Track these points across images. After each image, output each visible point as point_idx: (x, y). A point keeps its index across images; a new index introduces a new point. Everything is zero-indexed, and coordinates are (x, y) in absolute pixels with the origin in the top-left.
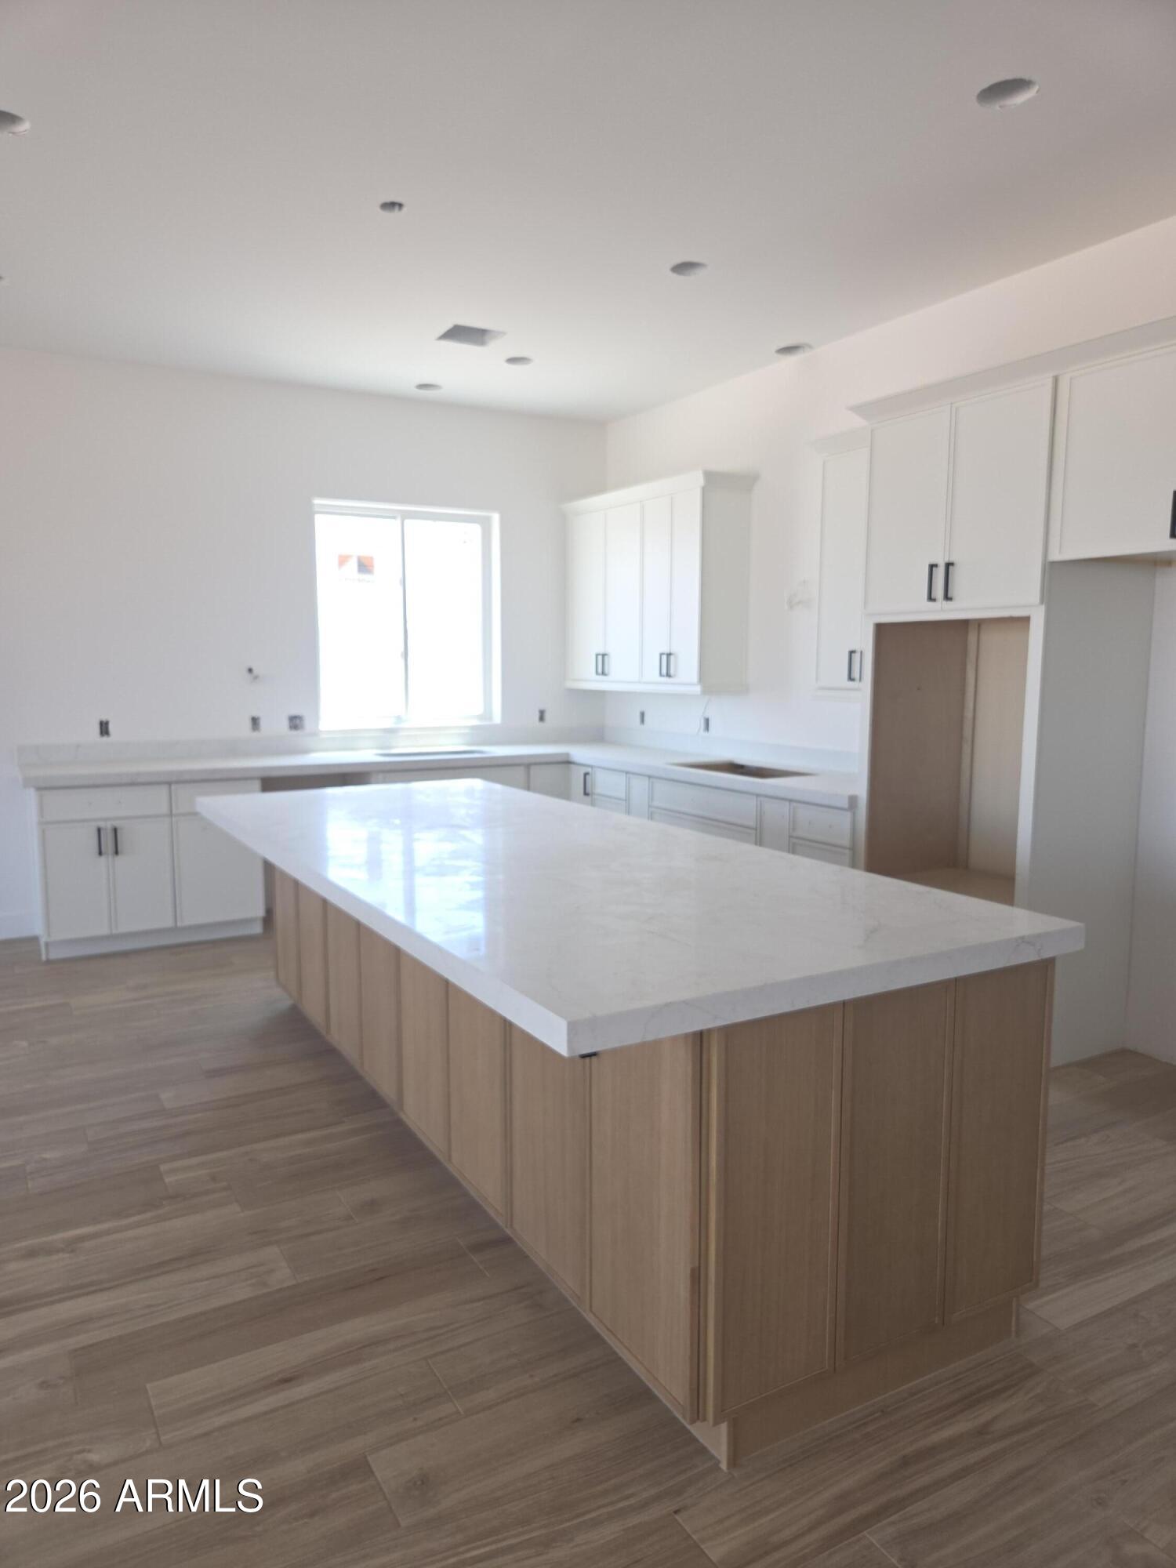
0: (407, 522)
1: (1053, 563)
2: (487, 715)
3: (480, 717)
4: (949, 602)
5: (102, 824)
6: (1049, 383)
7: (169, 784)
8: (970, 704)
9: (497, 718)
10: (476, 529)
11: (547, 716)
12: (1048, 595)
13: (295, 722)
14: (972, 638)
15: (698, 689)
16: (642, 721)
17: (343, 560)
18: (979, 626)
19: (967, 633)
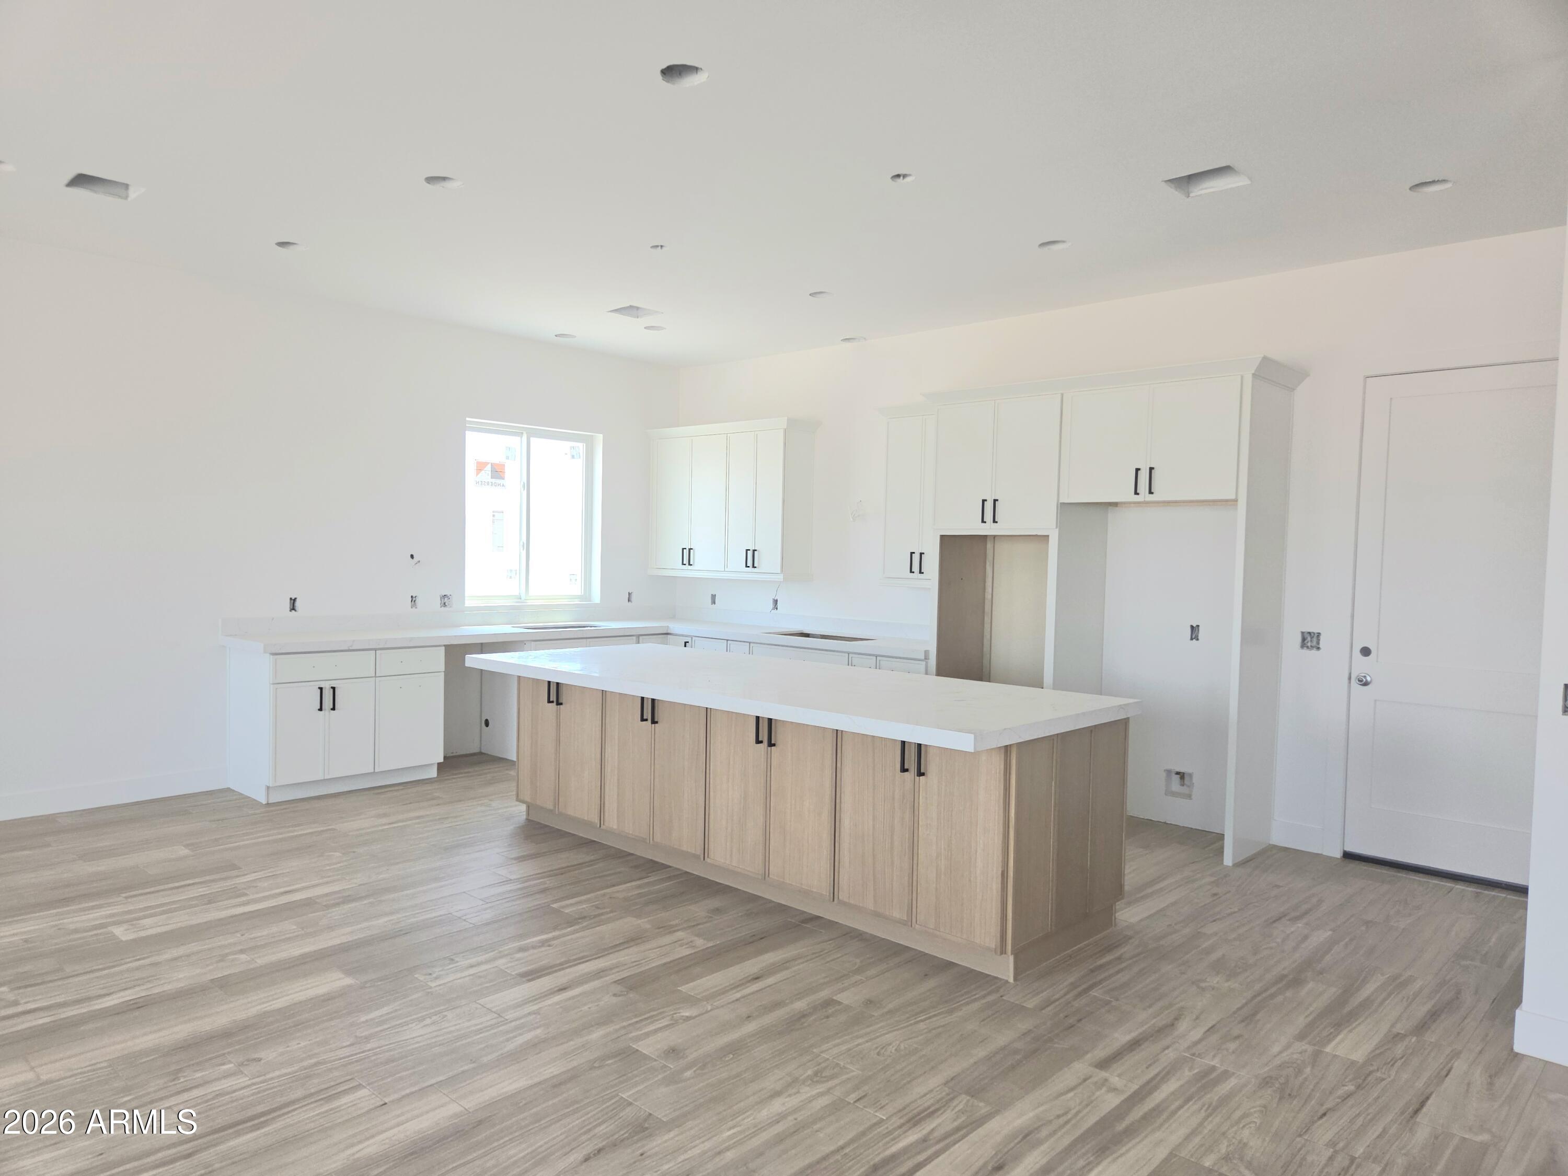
0: (532, 439)
1: (1063, 504)
2: (587, 596)
3: (580, 598)
4: (995, 524)
5: (322, 685)
6: (1059, 396)
7: (376, 650)
8: (989, 590)
9: (596, 597)
10: (581, 447)
11: (633, 598)
12: (1060, 524)
13: (445, 600)
14: (989, 545)
15: (780, 577)
16: (714, 602)
17: (480, 467)
18: (994, 538)
19: (986, 545)
